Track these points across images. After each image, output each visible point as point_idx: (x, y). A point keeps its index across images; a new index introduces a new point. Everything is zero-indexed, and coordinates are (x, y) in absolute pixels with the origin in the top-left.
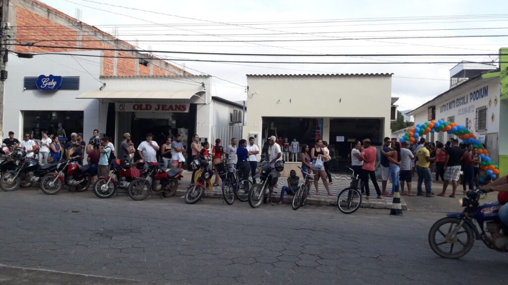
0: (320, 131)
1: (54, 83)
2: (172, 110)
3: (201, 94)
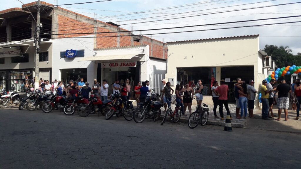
0: (214, 75)
1: (73, 54)
2: (128, 65)
3: (142, 55)
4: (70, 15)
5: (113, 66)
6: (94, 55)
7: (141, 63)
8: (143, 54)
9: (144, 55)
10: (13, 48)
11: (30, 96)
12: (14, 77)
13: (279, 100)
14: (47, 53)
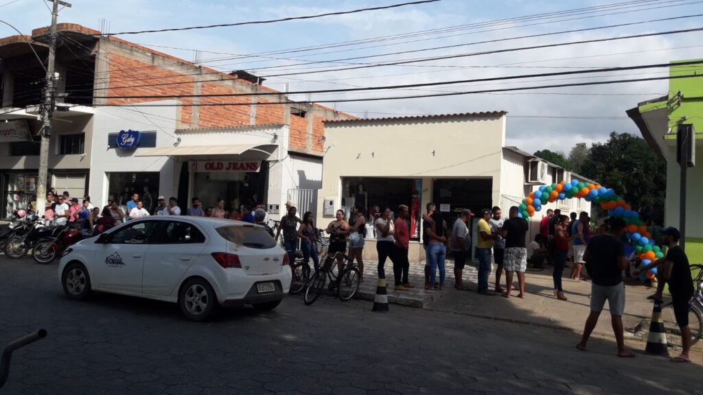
0: (419, 196)
1: (132, 140)
2: (243, 169)
3: (271, 148)
4: (139, 54)
5: (213, 169)
6: (176, 144)
7: (271, 164)
8: (275, 144)
9: (277, 146)
10: (12, 123)
11: (15, 227)
12: (13, 188)
13: (508, 252)
14: (83, 135)
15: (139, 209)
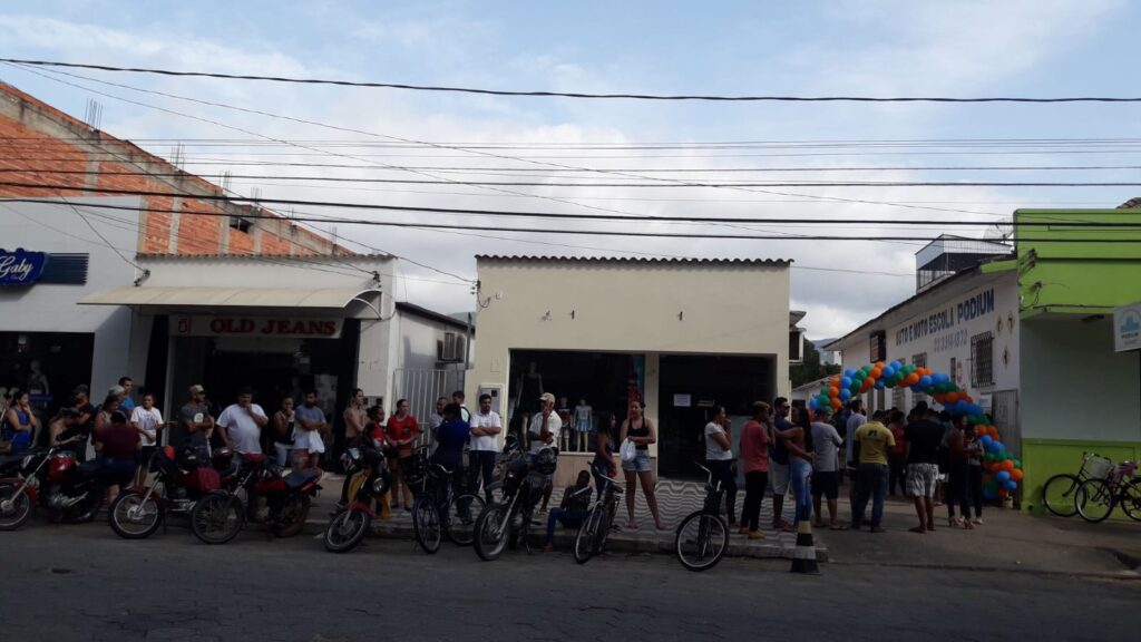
0: (638, 382)
1: (26, 269)
2: (303, 331)
3: (372, 296)
5: (229, 330)
6: (137, 283)
7: (364, 324)
8: (375, 290)
13: (914, 469)
15: (147, 408)
